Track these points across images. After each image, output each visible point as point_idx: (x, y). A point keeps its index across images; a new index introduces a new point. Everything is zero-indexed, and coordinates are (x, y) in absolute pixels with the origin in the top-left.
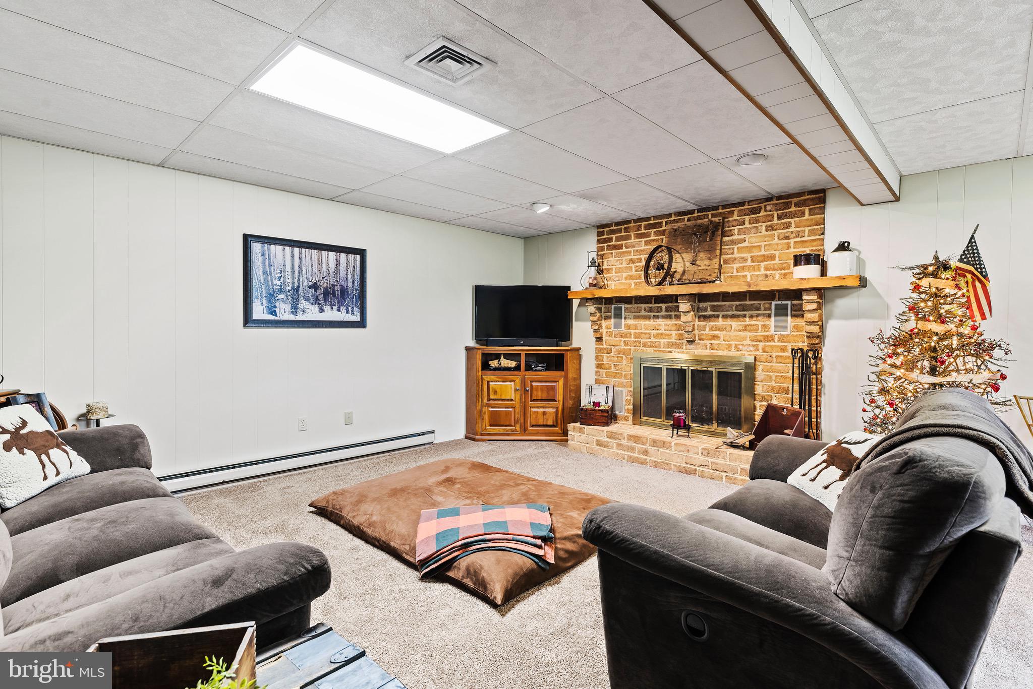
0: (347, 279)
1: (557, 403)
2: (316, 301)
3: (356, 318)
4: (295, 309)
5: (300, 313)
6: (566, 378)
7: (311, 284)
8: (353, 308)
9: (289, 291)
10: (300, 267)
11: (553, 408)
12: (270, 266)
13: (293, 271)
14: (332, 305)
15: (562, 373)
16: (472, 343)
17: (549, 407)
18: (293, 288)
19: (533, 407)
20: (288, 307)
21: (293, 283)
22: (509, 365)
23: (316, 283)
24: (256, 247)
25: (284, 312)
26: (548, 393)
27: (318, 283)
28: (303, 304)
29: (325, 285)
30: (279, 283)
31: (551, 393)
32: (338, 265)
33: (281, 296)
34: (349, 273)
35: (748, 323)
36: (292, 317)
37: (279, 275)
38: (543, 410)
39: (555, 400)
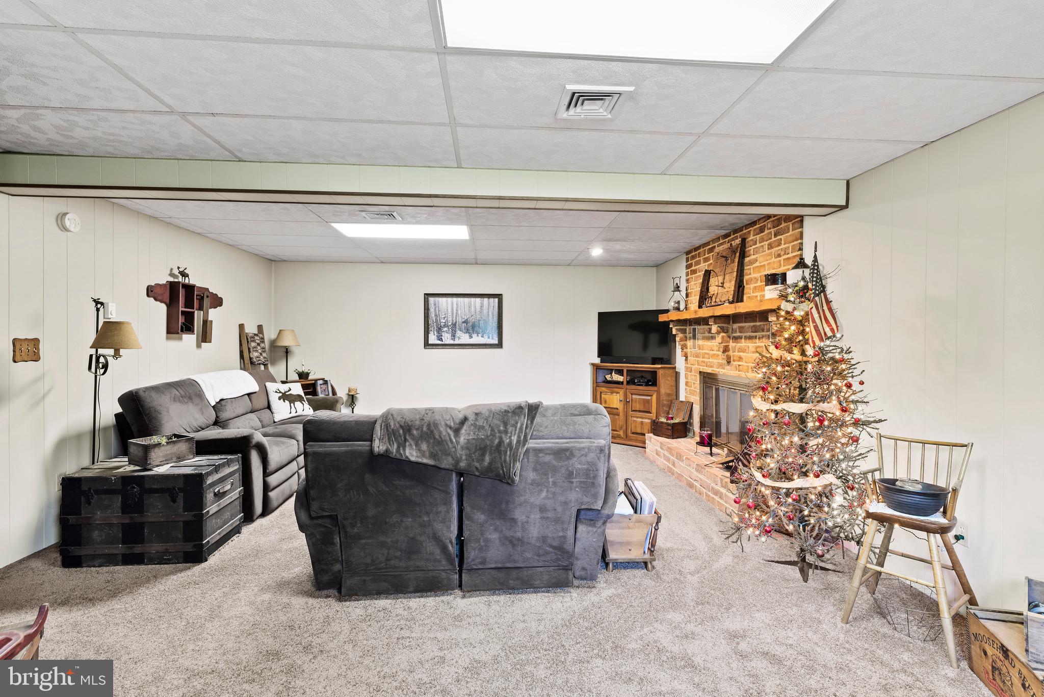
0: (488, 315)
1: (652, 415)
2: (467, 331)
3: (496, 341)
4: (453, 336)
5: (457, 339)
6: (658, 392)
7: (464, 320)
8: (492, 335)
9: (450, 326)
10: (457, 310)
11: (649, 419)
12: (439, 311)
13: (453, 313)
14: (478, 334)
15: (655, 388)
16: (597, 361)
17: (647, 418)
18: (452, 324)
19: (633, 417)
20: (449, 336)
21: (453, 320)
22: (619, 380)
23: (467, 319)
24: (431, 300)
25: (447, 339)
26: (644, 405)
27: (468, 319)
28: (459, 333)
29: (473, 320)
30: (444, 321)
31: (646, 405)
32: (482, 307)
33: (445, 329)
34: (490, 311)
36: (452, 342)
37: (444, 316)
38: (640, 420)
39: (650, 412)
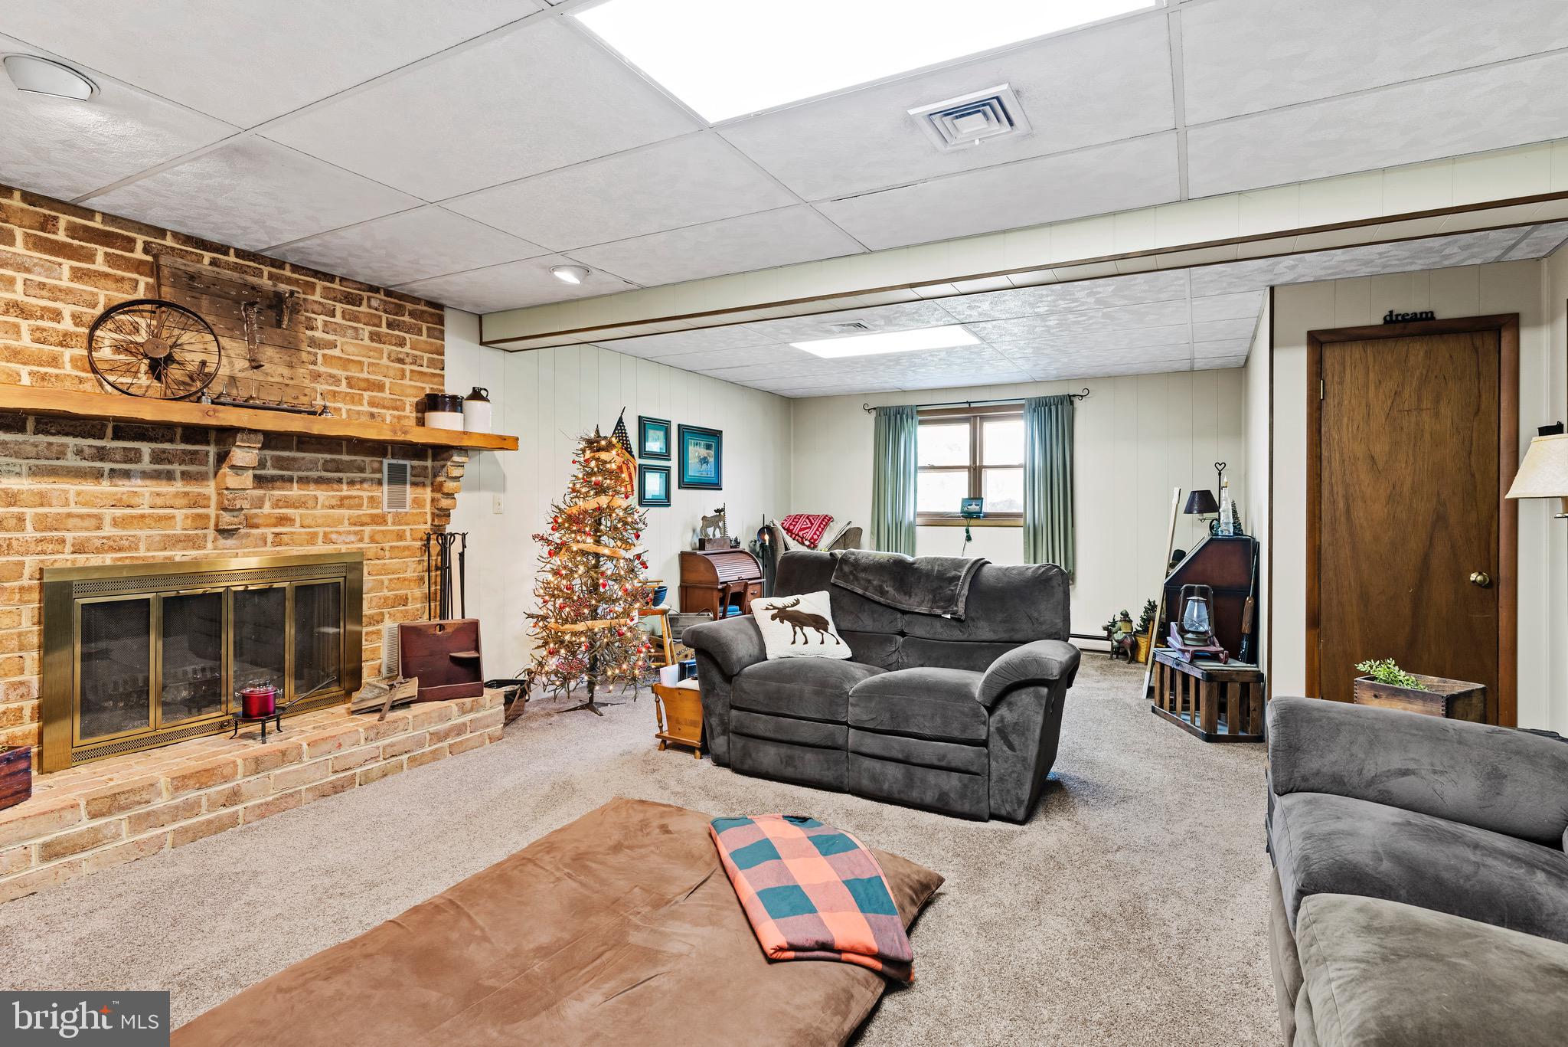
35: (345, 493)
